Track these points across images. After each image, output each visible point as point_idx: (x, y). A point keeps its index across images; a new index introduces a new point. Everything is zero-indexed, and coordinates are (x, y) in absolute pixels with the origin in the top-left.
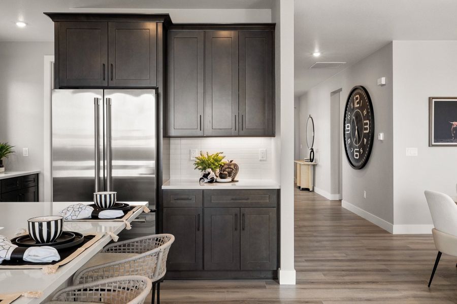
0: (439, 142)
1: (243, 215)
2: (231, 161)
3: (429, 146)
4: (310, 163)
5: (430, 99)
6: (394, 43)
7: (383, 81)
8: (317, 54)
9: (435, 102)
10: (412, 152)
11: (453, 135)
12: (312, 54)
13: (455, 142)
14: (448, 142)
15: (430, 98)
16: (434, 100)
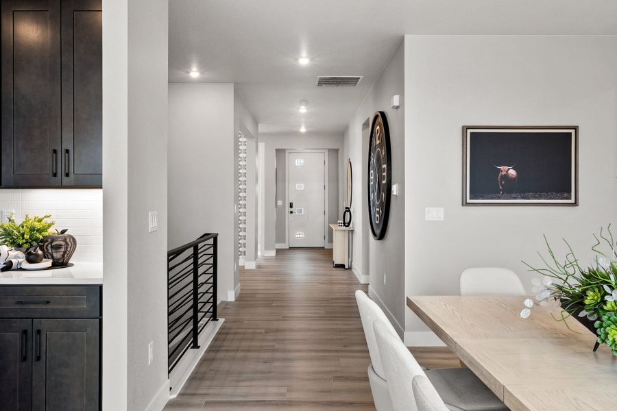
0: (478, 199)
1: (39, 332)
2: (63, 232)
3: (463, 205)
4: (344, 228)
5: (465, 128)
6: (406, 37)
7: (396, 100)
8: (304, 61)
9: (471, 133)
10: (436, 214)
11: (501, 188)
12: (297, 60)
13: (504, 199)
14: (492, 198)
15: (463, 127)
16: (469, 131)
